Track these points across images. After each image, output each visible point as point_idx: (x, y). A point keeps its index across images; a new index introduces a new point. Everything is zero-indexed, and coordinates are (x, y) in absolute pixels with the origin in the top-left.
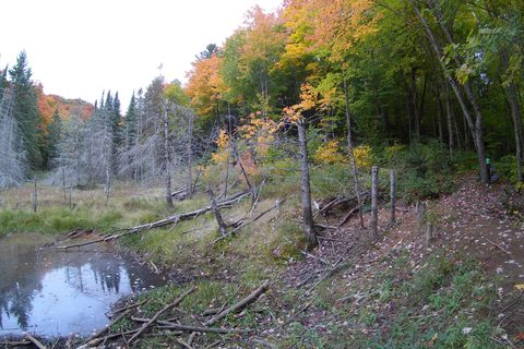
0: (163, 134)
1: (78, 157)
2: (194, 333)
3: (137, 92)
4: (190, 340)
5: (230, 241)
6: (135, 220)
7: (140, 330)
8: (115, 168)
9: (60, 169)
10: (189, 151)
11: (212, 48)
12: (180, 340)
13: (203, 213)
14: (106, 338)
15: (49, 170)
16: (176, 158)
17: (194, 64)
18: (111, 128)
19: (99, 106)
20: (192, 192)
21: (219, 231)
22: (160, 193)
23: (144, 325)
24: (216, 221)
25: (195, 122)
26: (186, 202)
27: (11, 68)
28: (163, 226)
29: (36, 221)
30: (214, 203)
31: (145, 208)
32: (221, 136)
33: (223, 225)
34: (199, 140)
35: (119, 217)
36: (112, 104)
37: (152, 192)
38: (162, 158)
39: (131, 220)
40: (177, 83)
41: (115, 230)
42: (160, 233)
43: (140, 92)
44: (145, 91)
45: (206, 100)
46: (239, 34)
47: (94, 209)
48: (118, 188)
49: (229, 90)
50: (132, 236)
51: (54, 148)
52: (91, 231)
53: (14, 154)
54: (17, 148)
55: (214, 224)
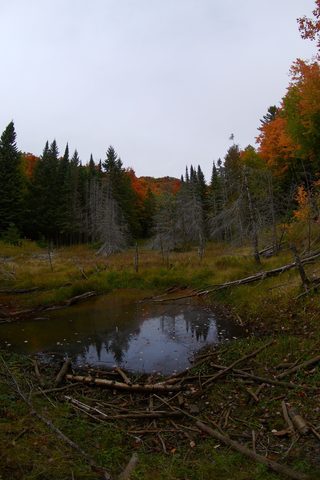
0: (246, 197)
1: (174, 225)
2: (263, 384)
3: (216, 163)
4: (258, 390)
5: (312, 297)
6: (225, 277)
7: (215, 376)
8: (207, 232)
9: (158, 236)
10: (272, 211)
11: (272, 110)
12: (249, 389)
13: (288, 269)
14: (183, 379)
15: (149, 237)
16: (261, 218)
17: (260, 129)
18: (199, 198)
19: (185, 179)
20: (278, 250)
21: (302, 287)
22: (248, 252)
23: (221, 372)
24: (299, 277)
25: (274, 183)
26: (272, 259)
27: (103, 162)
28: (251, 282)
29: (138, 279)
30: (298, 260)
31: (235, 265)
32: (300, 193)
33: (306, 281)
34: (280, 199)
35: (211, 274)
36: (197, 176)
37: (241, 251)
38: (248, 219)
39: (222, 277)
40: (250, 149)
41: (207, 287)
42: (248, 288)
43: (219, 162)
44: (223, 161)
45: (280, 161)
46: (292, 91)
47: (189, 268)
48: (211, 249)
49: (299, 147)
50: (222, 292)
51: (152, 220)
52: (186, 287)
53: (117, 228)
54: (119, 223)
55: (297, 280)
